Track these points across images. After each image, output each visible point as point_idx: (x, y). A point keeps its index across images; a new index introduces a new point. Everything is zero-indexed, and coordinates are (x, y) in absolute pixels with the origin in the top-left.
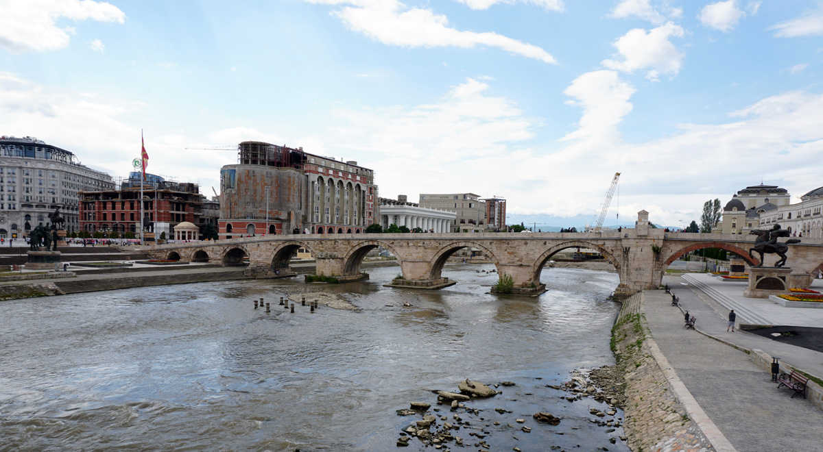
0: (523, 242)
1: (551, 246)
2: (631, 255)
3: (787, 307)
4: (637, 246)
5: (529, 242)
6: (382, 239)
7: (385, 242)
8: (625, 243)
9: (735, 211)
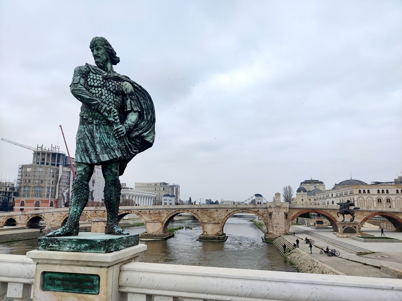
0: (215, 209)
1: (230, 212)
2: (273, 216)
3: (364, 242)
4: (276, 212)
5: (218, 209)
6: (134, 210)
7: (136, 211)
8: (270, 210)
9: (302, 193)
